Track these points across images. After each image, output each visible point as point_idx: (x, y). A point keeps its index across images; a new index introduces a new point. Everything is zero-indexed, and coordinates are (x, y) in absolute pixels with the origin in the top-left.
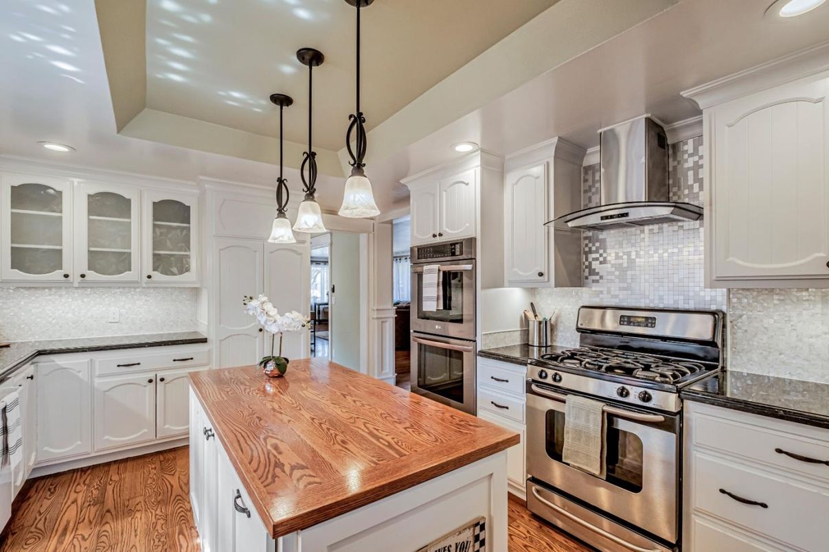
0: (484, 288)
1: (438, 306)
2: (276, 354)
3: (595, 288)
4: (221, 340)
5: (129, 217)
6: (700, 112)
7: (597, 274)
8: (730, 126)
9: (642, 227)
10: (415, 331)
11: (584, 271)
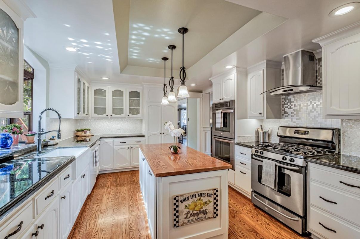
0: (238, 119)
1: (221, 126)
3: (286, 119)
4: (149, 136)
5: (123, 97)
6: (321, 48)
7: (287, 113)
8: (332, 53)
9: (305, 94)
10: (214, 135)
11: (282, 112)
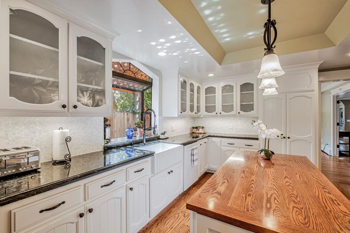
2: (267, 148)
5: (233, 92)
